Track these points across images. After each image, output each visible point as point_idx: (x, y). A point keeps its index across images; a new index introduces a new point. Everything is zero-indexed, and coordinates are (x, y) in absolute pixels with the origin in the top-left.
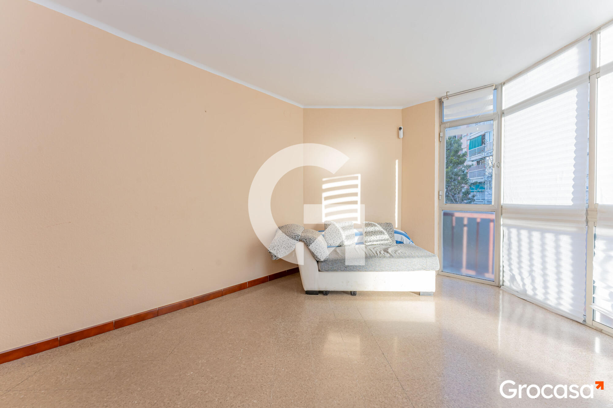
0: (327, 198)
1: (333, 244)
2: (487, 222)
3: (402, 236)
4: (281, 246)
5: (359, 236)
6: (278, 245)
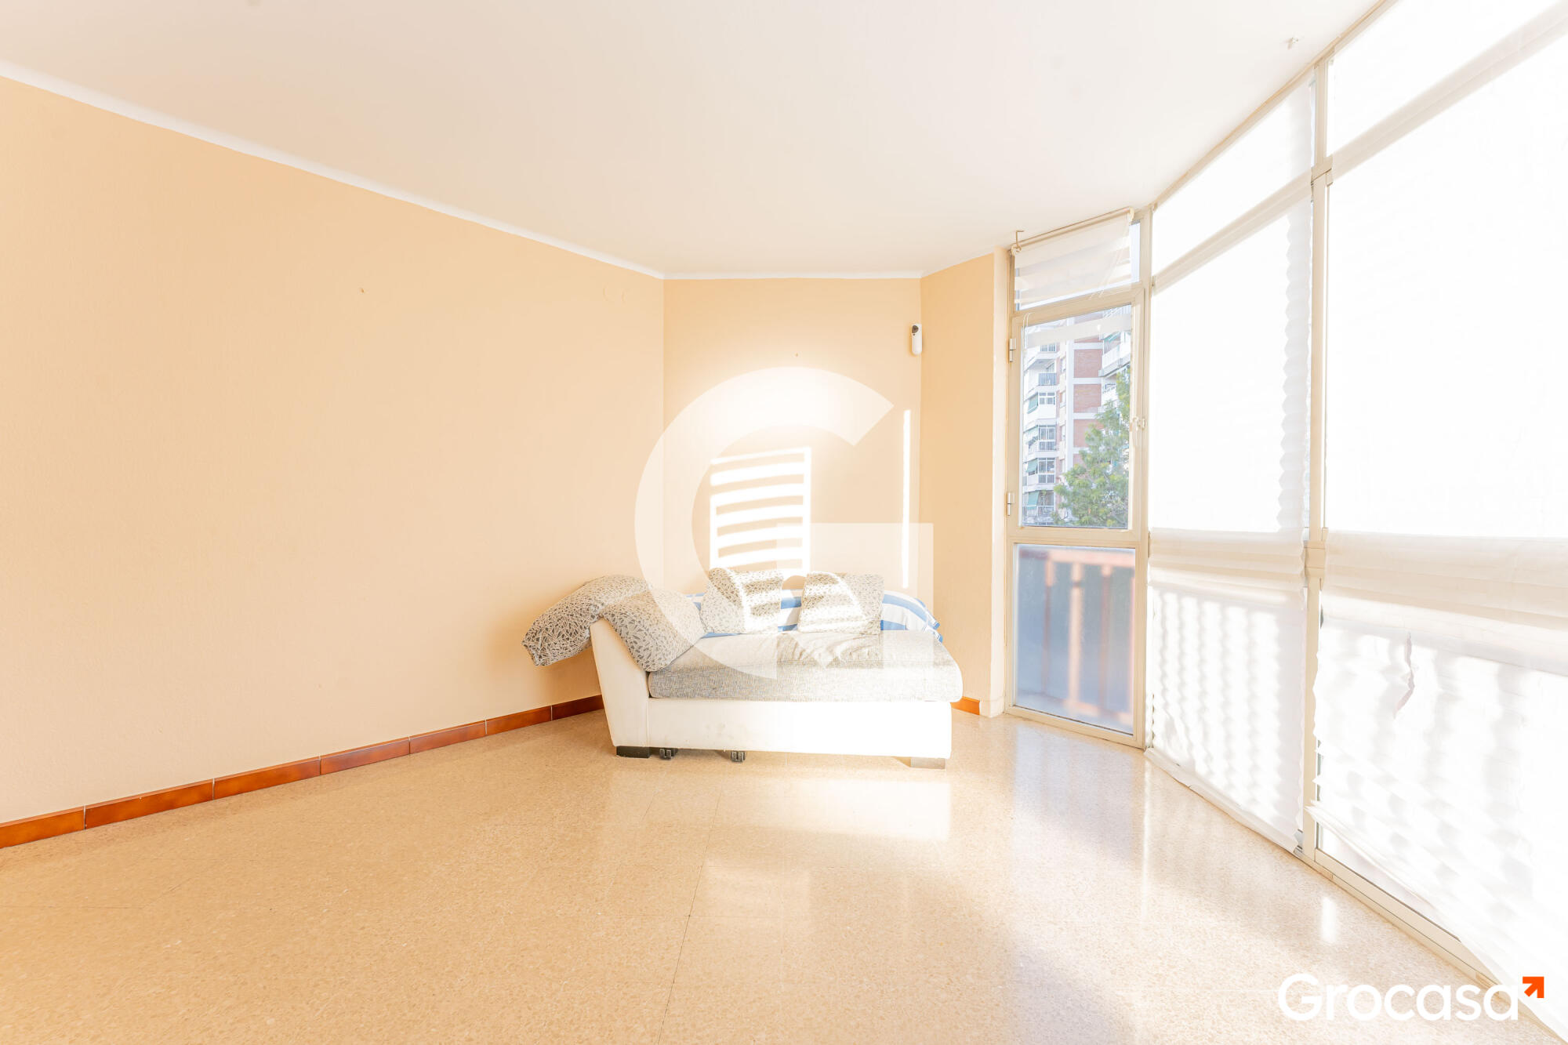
0: (721, 510)
1: (719, 628)
2: (1124, 575)
3: (905, 609)
4: (553, 631)
5: (792, 609)
6: (547, 629)
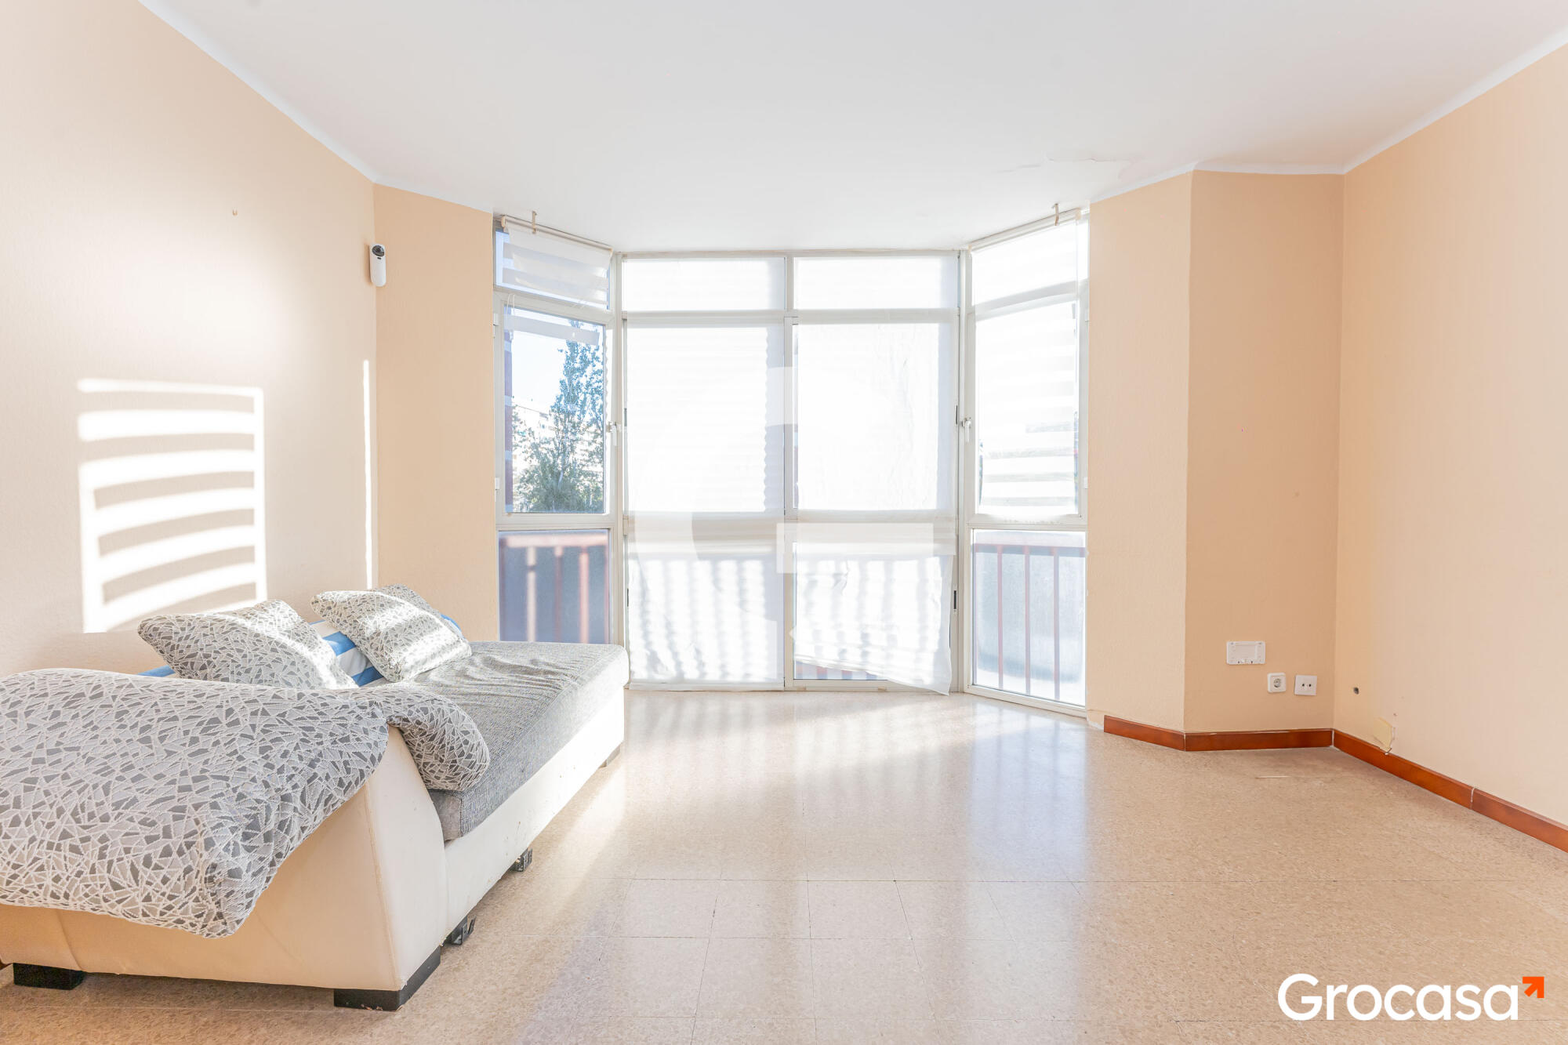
0: (106, 497)
2: (574, 555)
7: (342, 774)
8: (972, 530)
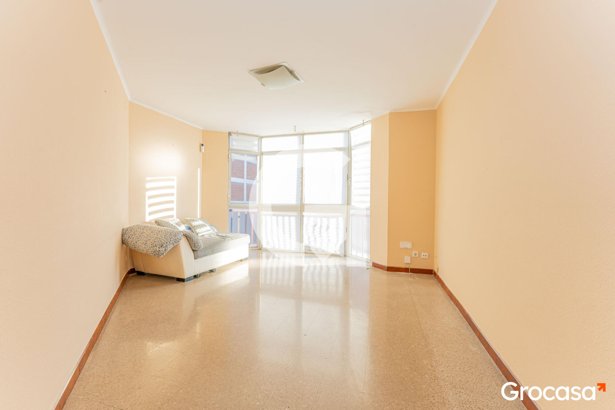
0: (150, 197)
7: (175, 241)
8: (351, 210)
